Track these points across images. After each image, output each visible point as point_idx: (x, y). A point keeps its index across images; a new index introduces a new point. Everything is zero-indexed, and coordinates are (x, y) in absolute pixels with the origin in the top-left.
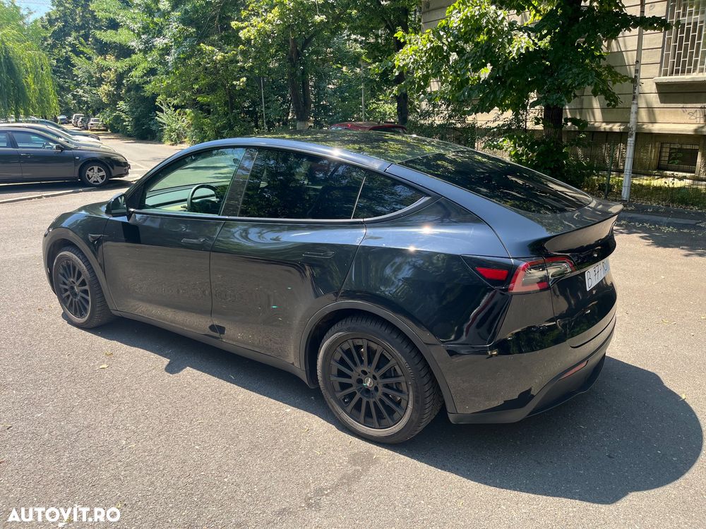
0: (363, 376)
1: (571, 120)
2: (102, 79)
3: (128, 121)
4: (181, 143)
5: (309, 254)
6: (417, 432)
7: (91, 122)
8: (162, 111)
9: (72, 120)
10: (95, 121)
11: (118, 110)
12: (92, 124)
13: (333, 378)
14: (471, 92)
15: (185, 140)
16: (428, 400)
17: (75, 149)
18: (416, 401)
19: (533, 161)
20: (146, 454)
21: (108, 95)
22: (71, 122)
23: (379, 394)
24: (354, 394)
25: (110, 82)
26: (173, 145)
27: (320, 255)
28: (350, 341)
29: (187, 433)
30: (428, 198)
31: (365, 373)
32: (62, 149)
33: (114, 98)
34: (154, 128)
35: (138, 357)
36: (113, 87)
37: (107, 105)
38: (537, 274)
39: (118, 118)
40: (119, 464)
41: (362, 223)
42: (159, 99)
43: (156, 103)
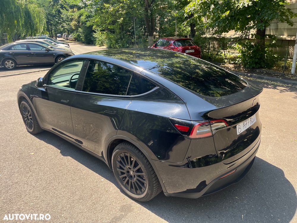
0: (129, 170)
1: (268, 35)
2: (73, 19)
3: (82, 37)
4: (103, 46)
5: (107, 112)
6: (151, 199)
7: (70, 37)
8: (95, 32)
9: (63, 36)
10: (71, 36)
11: (79, 32)
12: (70, 38)
13: (118, 169)
14: (219, 23)
15: (105, 44)
16: (155, 185)
17: (54, 50)
18: (149, 185)
19: (250, 55)
20: (35, 198)
21: (74, 25)
22: (62, 37)
23: (135, 179)
24: (126, 177)
25: (75, 20)
26: (100, 46)
27: (111, 113)
28: (123, 154)
29: (55, 189)
30: (158, 87)
31: (130, 169)
32: (48, 51)
33: (77, 27)
34: (92, 39)
35: (49, 149)
36: (77, 22)
37: (75, 30)
38: (206, 129)
39: (78, 35)
40: (22, 202)
41: (130, 98)
42: (94, 27)
43: (93, 29)
